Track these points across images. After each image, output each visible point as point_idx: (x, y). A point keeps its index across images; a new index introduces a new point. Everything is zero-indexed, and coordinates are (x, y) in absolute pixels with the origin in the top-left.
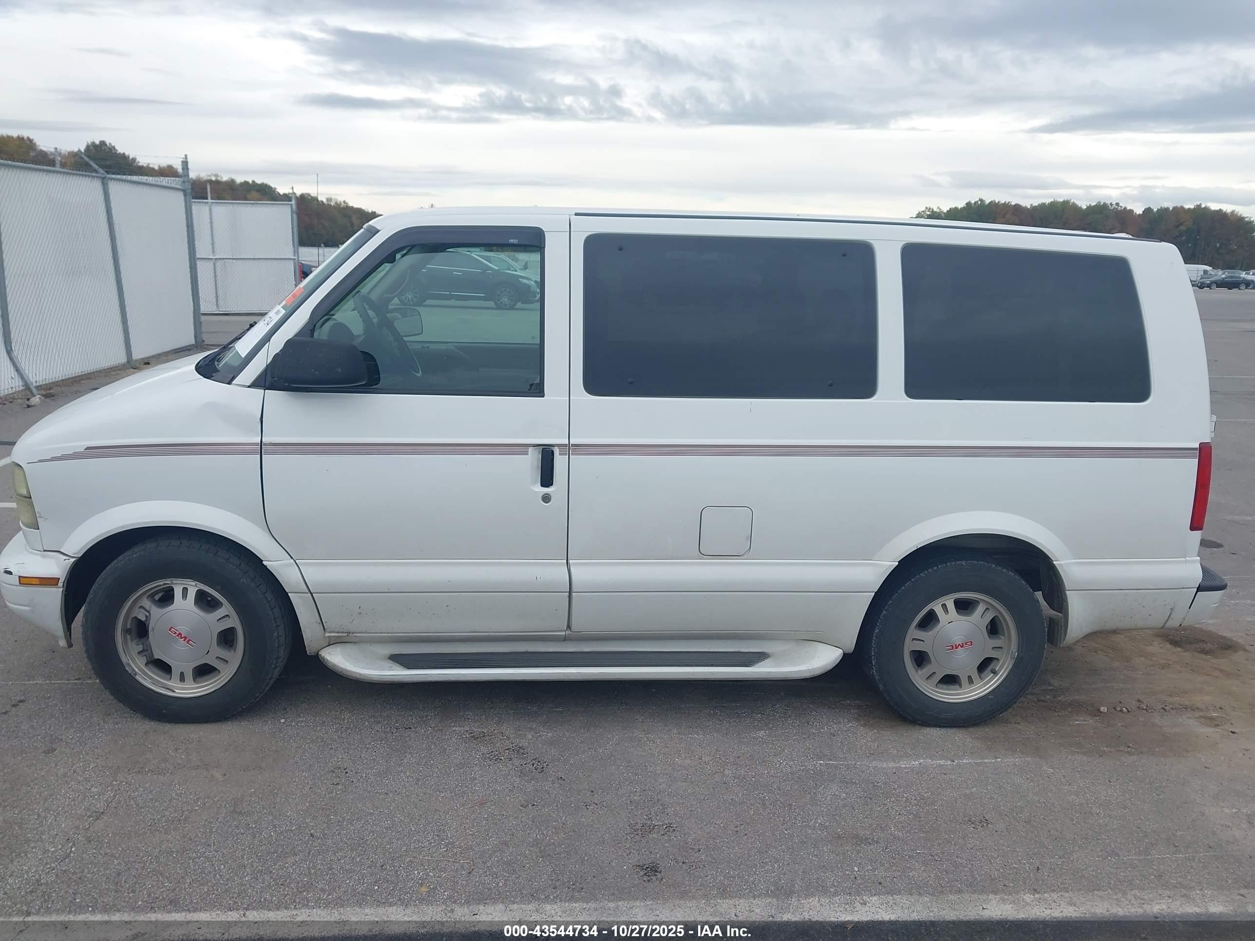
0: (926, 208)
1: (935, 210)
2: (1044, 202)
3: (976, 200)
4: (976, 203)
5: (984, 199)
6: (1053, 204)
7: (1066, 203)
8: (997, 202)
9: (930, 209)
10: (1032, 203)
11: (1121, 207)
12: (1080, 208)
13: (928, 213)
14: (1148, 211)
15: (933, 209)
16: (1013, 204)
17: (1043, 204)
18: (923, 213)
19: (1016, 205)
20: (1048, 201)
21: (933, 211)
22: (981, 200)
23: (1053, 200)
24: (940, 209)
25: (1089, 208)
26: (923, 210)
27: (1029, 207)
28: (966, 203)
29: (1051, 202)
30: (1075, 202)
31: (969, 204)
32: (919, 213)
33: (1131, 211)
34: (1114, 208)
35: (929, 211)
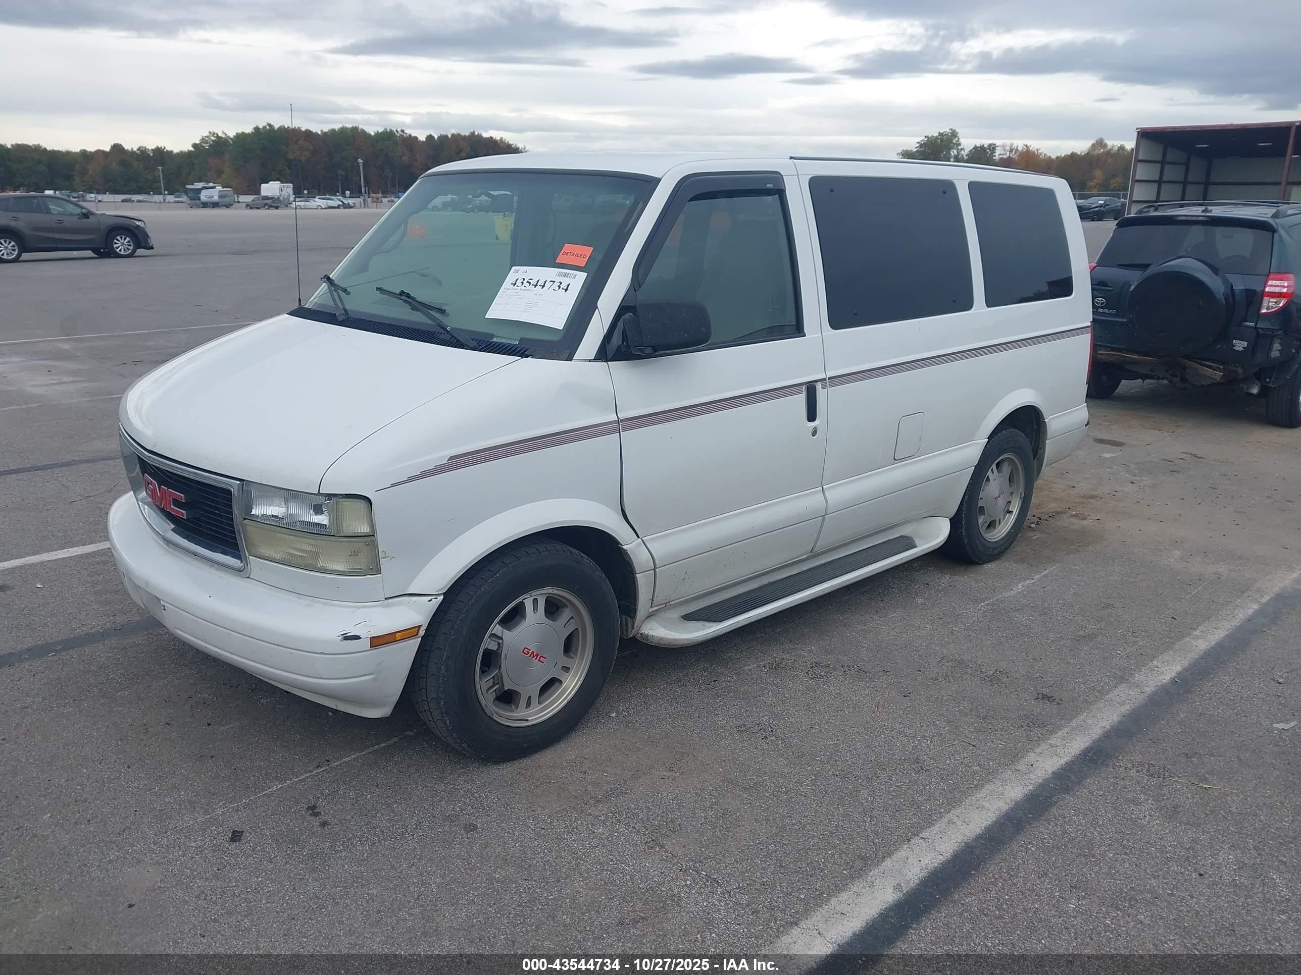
0: (210, 132)
1: (220, 134)
2: (333, 128)
3: (264, 125)
4: (264, 127)
5: (272, 124)
6: (343, 130)
7: (355, 129)
8: (286, 127)
9: (214, 133)
10: (322, 128)
11: (406, 134)
12: (370, 135)
13: (213, 139)
14: (430, 137)
15: (217, 135)
16: (303, 129)
17: (334, 130)
18: (207, 139)
19: (307, 130)
20: (337, 127)
21: (218, 136)
22: (270, 125)
23: (341, 126)
24: (226, 135)
25: (378, 134)
26: (206, 135)
27: (320, 133)
28: (253, 127)
29: (341, 128)
30: (364, 128)
31: (257, 129)
32: (203, 139)
33: (416, 138)
34: (400, 135)
35: (213, 136)
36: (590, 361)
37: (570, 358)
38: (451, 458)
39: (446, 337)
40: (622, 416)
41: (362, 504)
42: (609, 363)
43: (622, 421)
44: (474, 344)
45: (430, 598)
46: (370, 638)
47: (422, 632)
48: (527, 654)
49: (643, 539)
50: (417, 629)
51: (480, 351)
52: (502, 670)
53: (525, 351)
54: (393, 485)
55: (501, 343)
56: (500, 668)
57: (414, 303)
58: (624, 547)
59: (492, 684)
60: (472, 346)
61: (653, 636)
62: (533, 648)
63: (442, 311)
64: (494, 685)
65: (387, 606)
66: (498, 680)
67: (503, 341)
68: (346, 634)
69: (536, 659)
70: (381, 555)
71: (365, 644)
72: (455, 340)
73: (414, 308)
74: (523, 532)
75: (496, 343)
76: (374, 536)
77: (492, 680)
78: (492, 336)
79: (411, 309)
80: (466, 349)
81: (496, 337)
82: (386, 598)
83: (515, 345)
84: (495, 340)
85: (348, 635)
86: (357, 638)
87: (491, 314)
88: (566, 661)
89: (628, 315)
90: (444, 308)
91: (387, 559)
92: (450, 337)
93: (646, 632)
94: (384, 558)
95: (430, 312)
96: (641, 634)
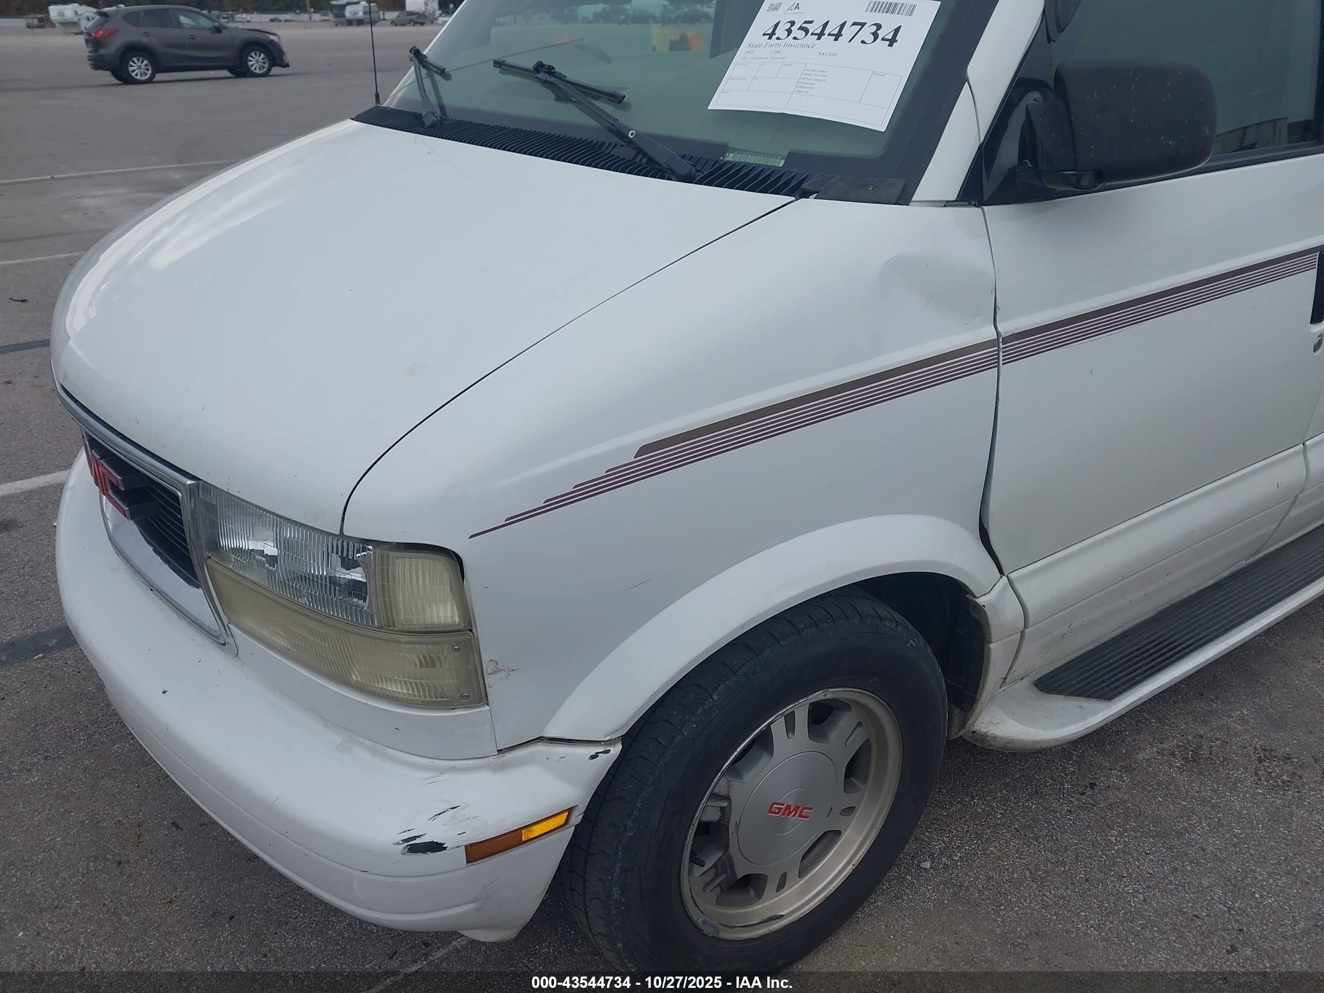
36: (947, 204)
37: (904, 198)
38: (644, 450)
39: (626, 153)
40: (1008, 327)
41: (440, 566)
42: (985, 208)
43: (1005, 340)
44: (686, 167)
45: (593, 750)
46: (466, 847)
47: (576, 818)
48: (777, 813)
49: (1012, 576)
50: (566, 814)
51: (699, 182)
52: (731, 851)
53: (803, 181)
54: (513, 520)
55: (745, 165)
56: (726, 847)
57: (562, 85)
58: (977, 600)
59: (712, 876)
60: (683, 172)
61: (995, 737)
62: (788, 797)
63: (616, 99)
64: (717, 875)
65: (503, 767)
66: (726, 864)
67: (750, 159)
68: (415, 838)
69: (794, 816)
70: (488, 668)
71: (455, 857)
72: (644, 161)
73: (562, 97)
74: (792, 598)
75: (734, 165)
76: (471, 630)
77: (714, 870)
78: (725, 149)
79: (556, 100)
80: (668, 179)
81: (734, 150)
82: (499, 751)
83: (774, 170)
84: (730, 157)
85: (418, 841)
86: (436, 847)
87: (722, 100)
88: (847, 800)
89: (1033, 98)
90: (622, 93)
91: (501, 675)
92: (634, 152)
93: (984, 730)
94: (494, 673)
95: (595, 102)
96: (974, 732)
